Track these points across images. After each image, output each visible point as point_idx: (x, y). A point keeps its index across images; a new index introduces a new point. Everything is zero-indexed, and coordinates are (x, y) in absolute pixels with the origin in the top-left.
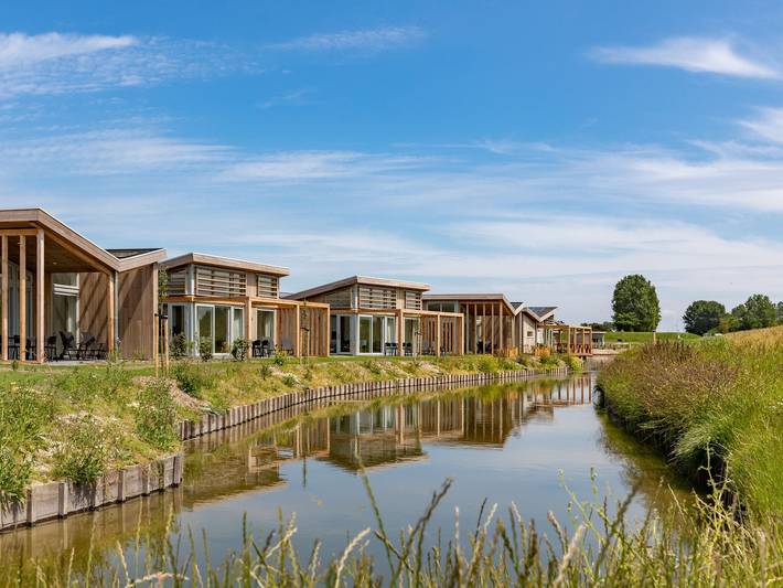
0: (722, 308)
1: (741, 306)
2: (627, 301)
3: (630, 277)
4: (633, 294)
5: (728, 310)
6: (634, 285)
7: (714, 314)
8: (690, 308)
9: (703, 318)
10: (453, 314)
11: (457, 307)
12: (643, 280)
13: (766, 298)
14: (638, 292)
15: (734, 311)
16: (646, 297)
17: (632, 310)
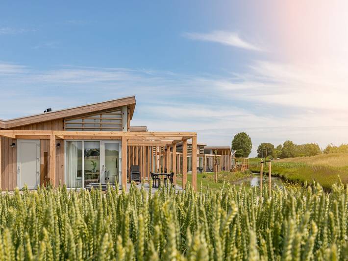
0: (273, 146)
1: (280, 146)
2: (239, 144)
3: (240, 133)
4: (242, 141)
5: (275, 147)
6: (242, 137)
7: (269, 149)
8: (260, 146)
9: (266, 151)
10: (210, 155)
11: (211, 152)
12: (246, 134)
13: (291, 142)
14: (244, 140)
15: (277, 147)
16: (247, 142)
17: (241, 148)
